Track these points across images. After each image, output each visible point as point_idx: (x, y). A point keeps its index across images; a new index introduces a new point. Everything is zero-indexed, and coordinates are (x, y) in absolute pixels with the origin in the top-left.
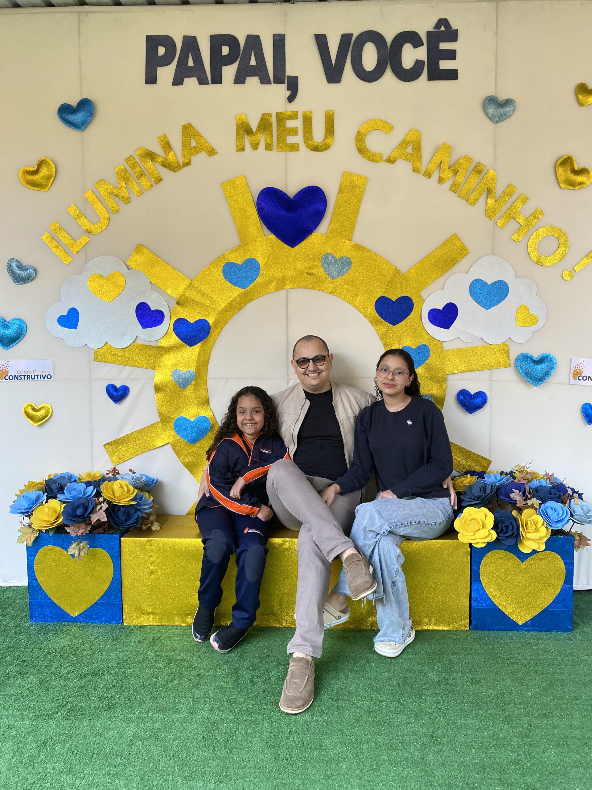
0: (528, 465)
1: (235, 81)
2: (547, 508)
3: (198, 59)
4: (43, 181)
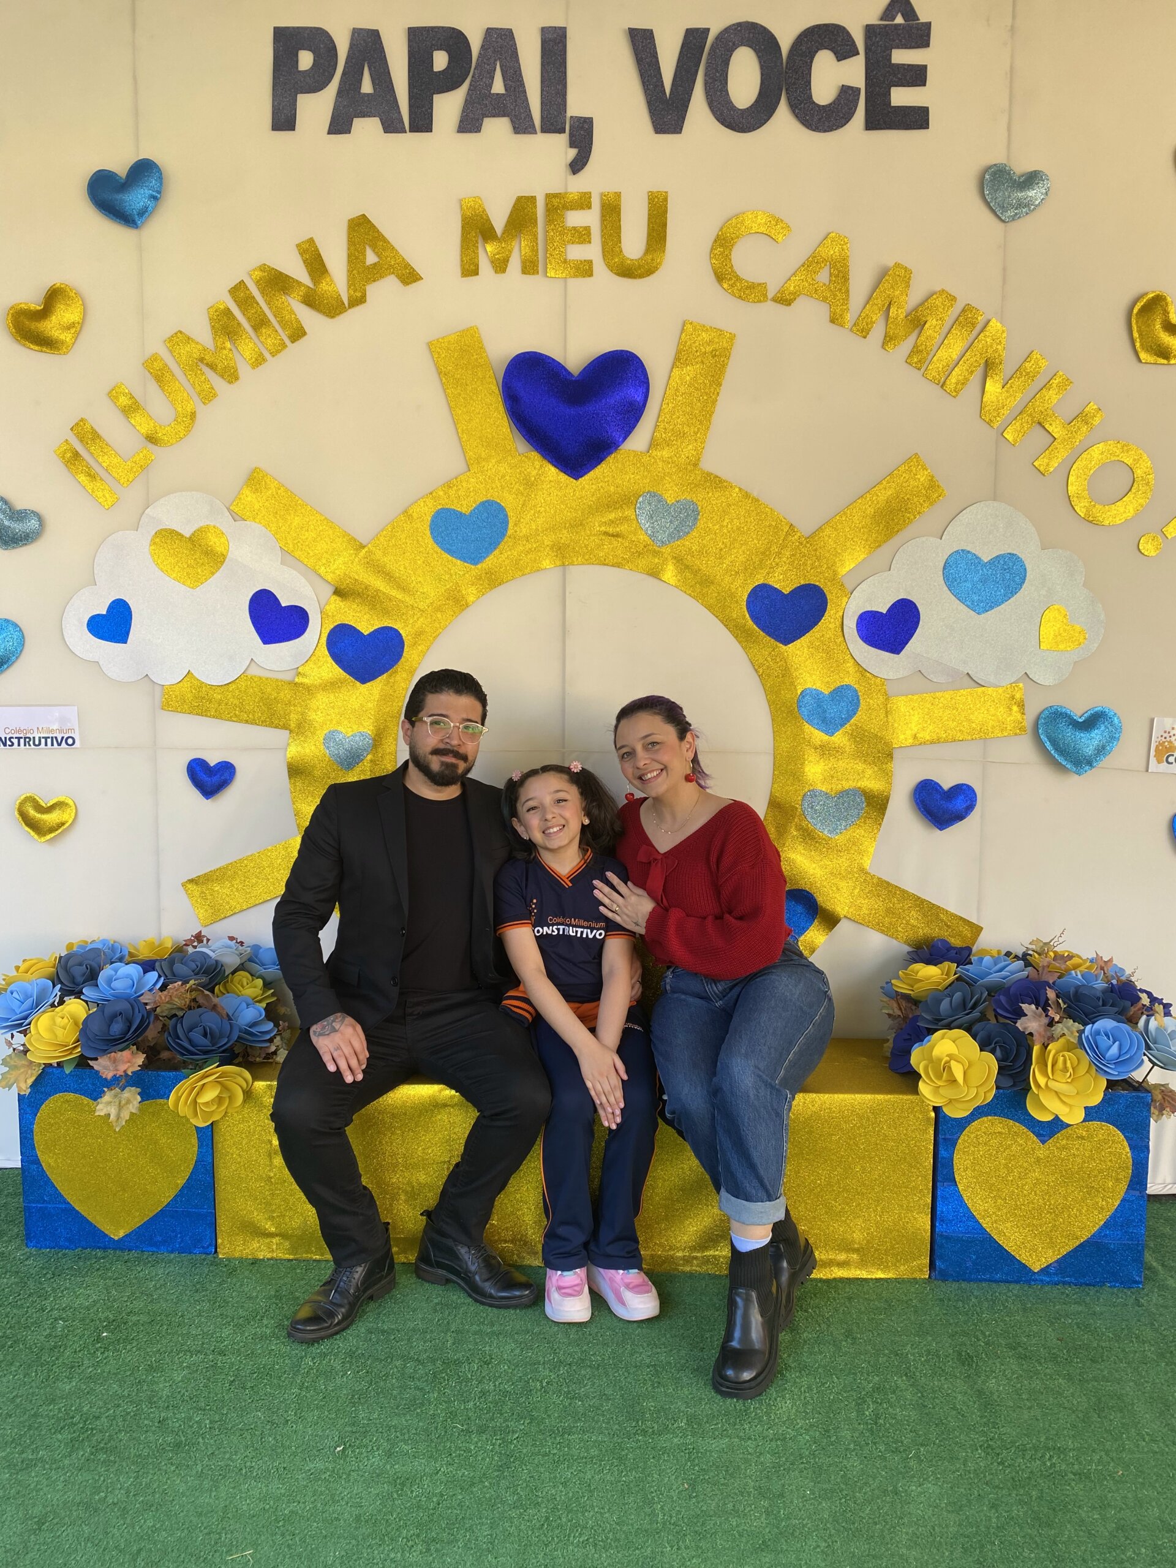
0: (1056, 939)
1: (460, 127)
2: (1098, 1033)
3: (383, 78)
4: (56, 334)
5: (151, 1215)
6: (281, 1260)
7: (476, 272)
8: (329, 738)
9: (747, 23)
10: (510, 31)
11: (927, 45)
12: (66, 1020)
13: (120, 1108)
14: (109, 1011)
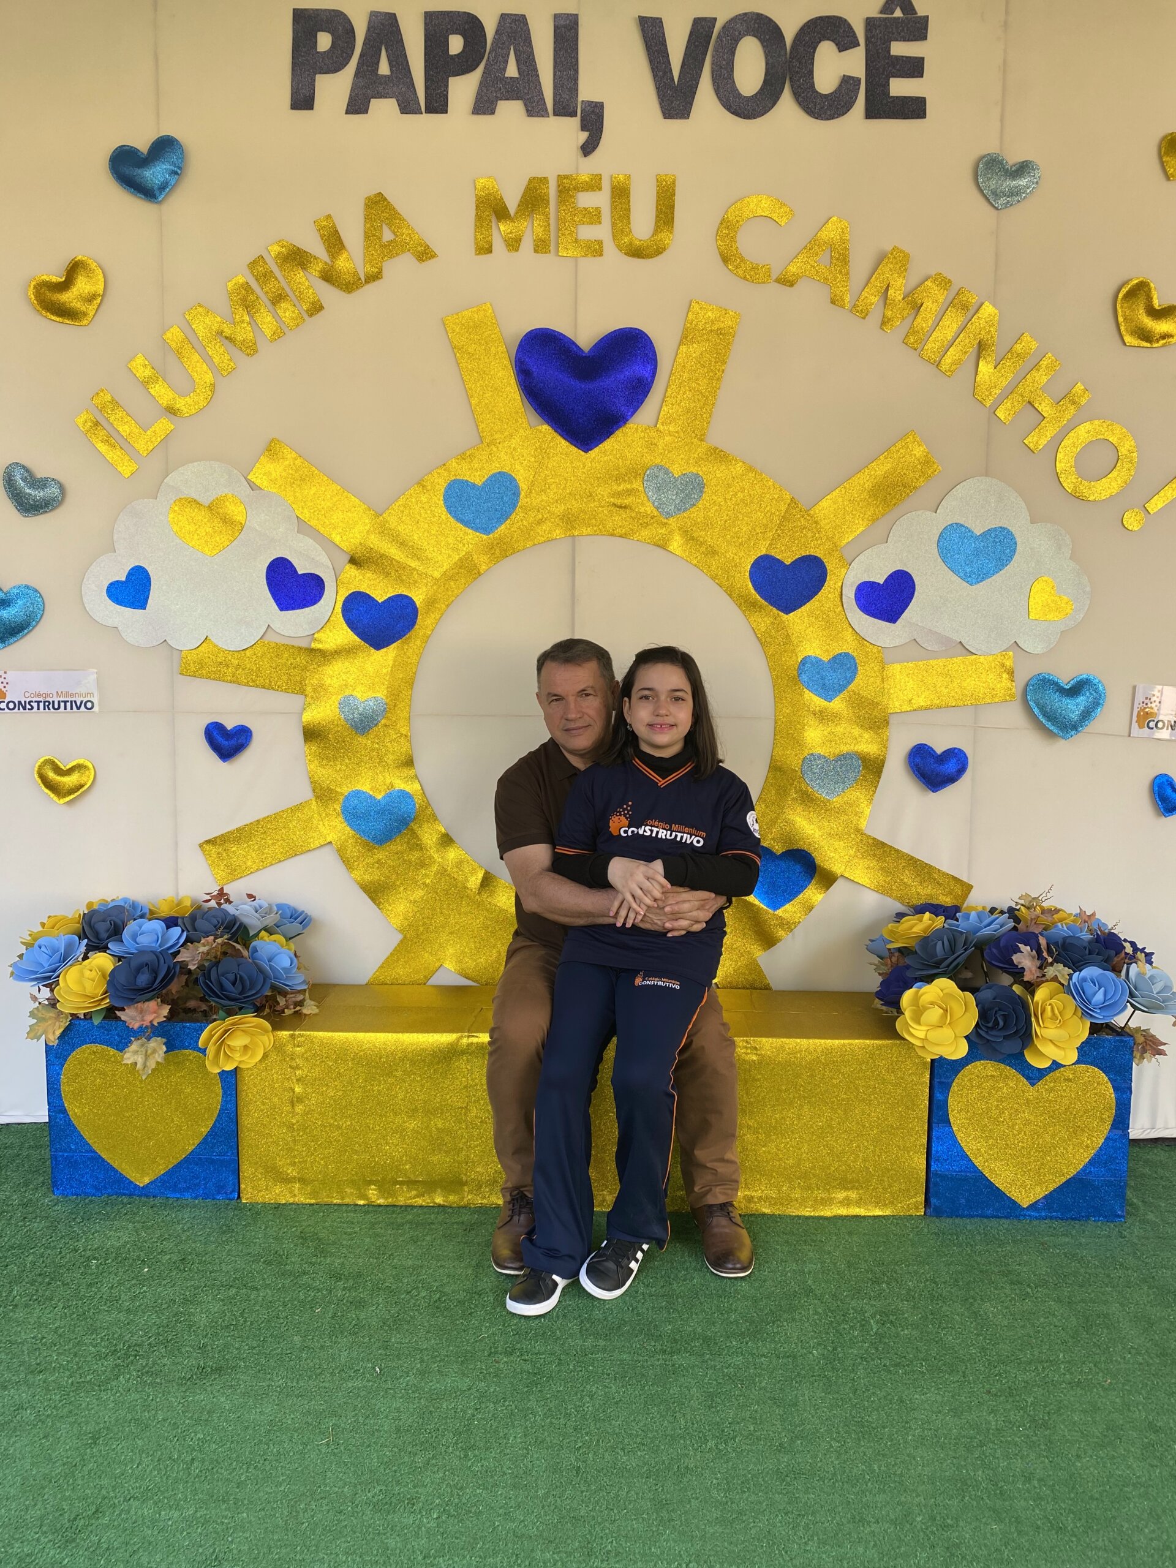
0: (1044, 895)
1: (474, 108)
2: (1084, 980)
3: (400, 61)
4: (78, 305)
5: (175, 1162)
6: (303, 1204)
7: (489, 250)
8: (343, 704)
9: (753, 13)
10: (524, 16)
11: (924, 38)
12: (94, 973)
13: (147, 1057)
14: (134, 964)
